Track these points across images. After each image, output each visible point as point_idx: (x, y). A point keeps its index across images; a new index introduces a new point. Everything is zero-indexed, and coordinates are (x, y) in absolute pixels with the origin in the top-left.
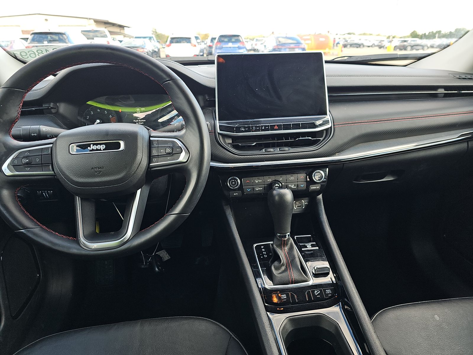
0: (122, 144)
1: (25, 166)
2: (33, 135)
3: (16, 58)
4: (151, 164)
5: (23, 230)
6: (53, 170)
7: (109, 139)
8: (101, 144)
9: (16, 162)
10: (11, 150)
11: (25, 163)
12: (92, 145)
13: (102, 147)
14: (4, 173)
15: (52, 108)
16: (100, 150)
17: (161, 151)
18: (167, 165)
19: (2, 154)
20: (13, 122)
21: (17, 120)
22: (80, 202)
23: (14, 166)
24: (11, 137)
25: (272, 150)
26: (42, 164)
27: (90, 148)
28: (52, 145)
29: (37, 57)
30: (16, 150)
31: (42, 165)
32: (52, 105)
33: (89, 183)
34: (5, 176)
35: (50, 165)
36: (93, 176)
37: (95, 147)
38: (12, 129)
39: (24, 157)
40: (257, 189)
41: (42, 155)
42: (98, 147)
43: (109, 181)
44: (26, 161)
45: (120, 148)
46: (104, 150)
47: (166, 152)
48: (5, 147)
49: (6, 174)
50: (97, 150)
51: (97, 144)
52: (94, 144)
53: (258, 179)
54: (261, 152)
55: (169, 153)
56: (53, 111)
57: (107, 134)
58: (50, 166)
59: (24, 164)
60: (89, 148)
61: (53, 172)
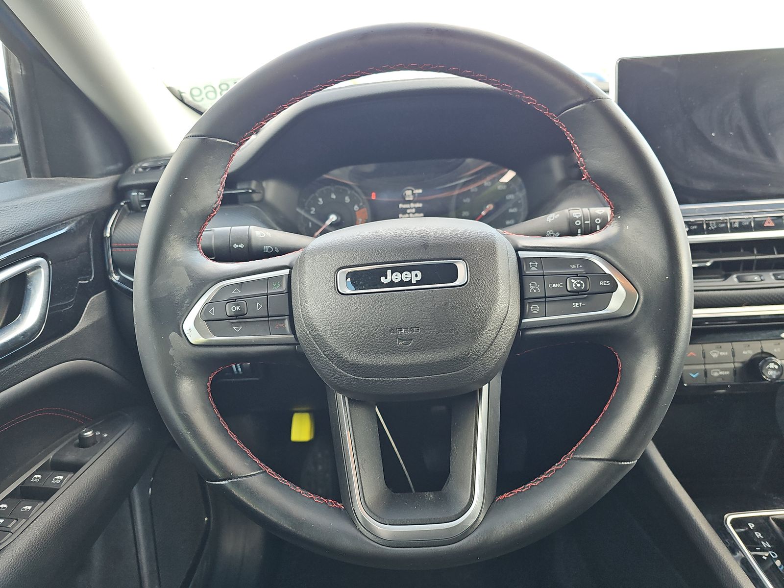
0: (461, 267)
1: (233, 322)
2: (236, 246)
3: (182, 100)
4: (524, 321)
5: (227, 482)
6: (293, 331)
7: (430, 257)
8: (410, 269)
9: (213, 313)
10: (202, 283)
11: (233, 314)
12: (389, 272)
13: (416, 276)
14: (187, 338)
15: (254, 191)
16: (409, 283)
17: (554, 285)
18: (572, 322)
19: (182, 293)
20: (206, 218)
21: (215, 213)
22: (348, 409)
23: (209, 320)
24: (201, 253)
25: (756, 278)
26: (268, 317)
27: (386, 278)
28: (288, 270)
29: (219, 97)
30: (213, 283)
31: (268, 319)
32: (253, 185)
33: (383, 367)
34: (188, 343)
35: (285, 319)
36: (393, 349)
37: (396, 277)
38: (204, 232)
39: (229, 301)
40: (716, 374)
41: (267, 295)
42: (406, 276)
43: (431, 364)
44: (234, 309)
45: (455, 278)
46: (418, 283)
47: (569, 289)
48: (189, 276)
49: (190, 341)
50: (402, 283)
51: (401, 270)
52: (394, 270)
53: (717, 348)
54: (727, 282)
55: (578, 292)
56: (256, 197)
57: (425, 245)
58: (287, 322)
59: (231, 317)
60: (383, 279)
61: (292, 336)
